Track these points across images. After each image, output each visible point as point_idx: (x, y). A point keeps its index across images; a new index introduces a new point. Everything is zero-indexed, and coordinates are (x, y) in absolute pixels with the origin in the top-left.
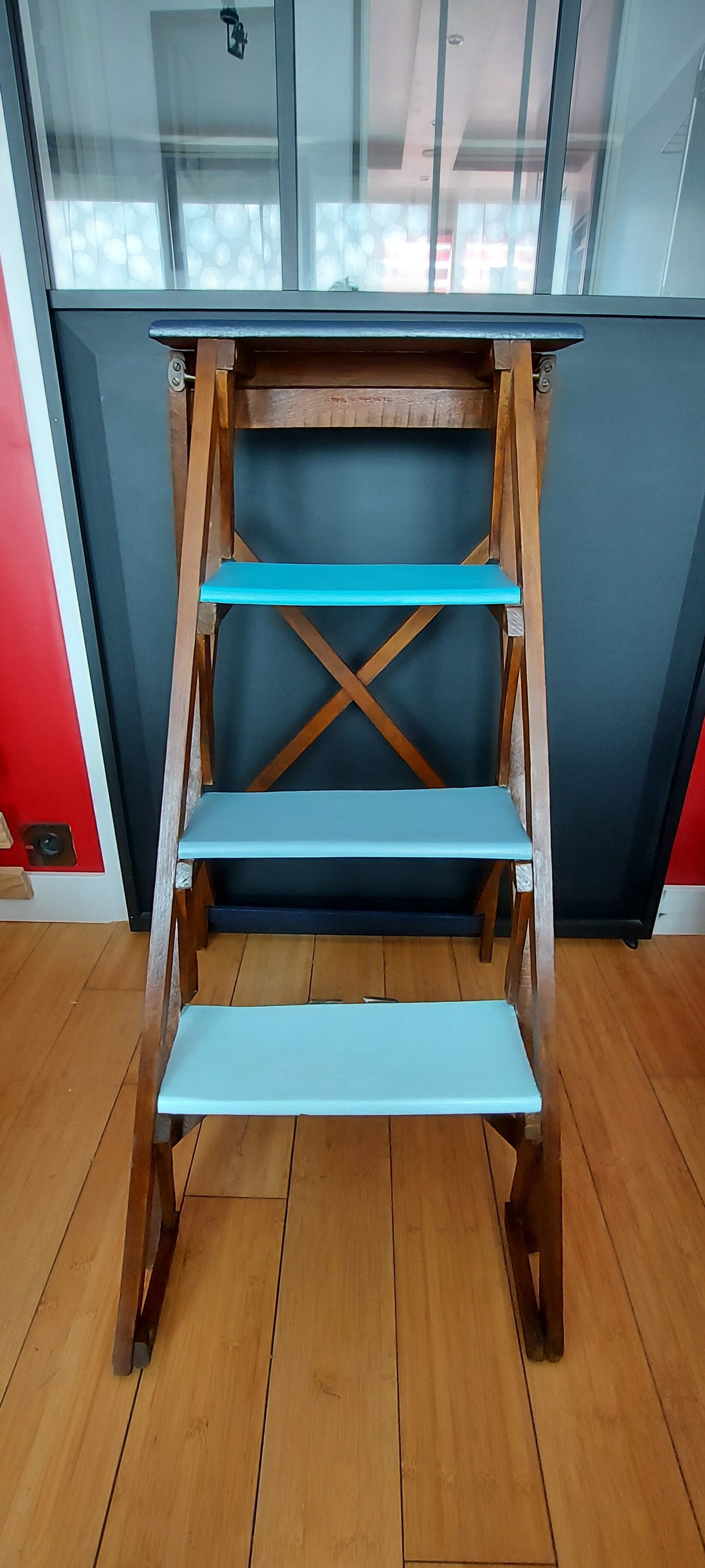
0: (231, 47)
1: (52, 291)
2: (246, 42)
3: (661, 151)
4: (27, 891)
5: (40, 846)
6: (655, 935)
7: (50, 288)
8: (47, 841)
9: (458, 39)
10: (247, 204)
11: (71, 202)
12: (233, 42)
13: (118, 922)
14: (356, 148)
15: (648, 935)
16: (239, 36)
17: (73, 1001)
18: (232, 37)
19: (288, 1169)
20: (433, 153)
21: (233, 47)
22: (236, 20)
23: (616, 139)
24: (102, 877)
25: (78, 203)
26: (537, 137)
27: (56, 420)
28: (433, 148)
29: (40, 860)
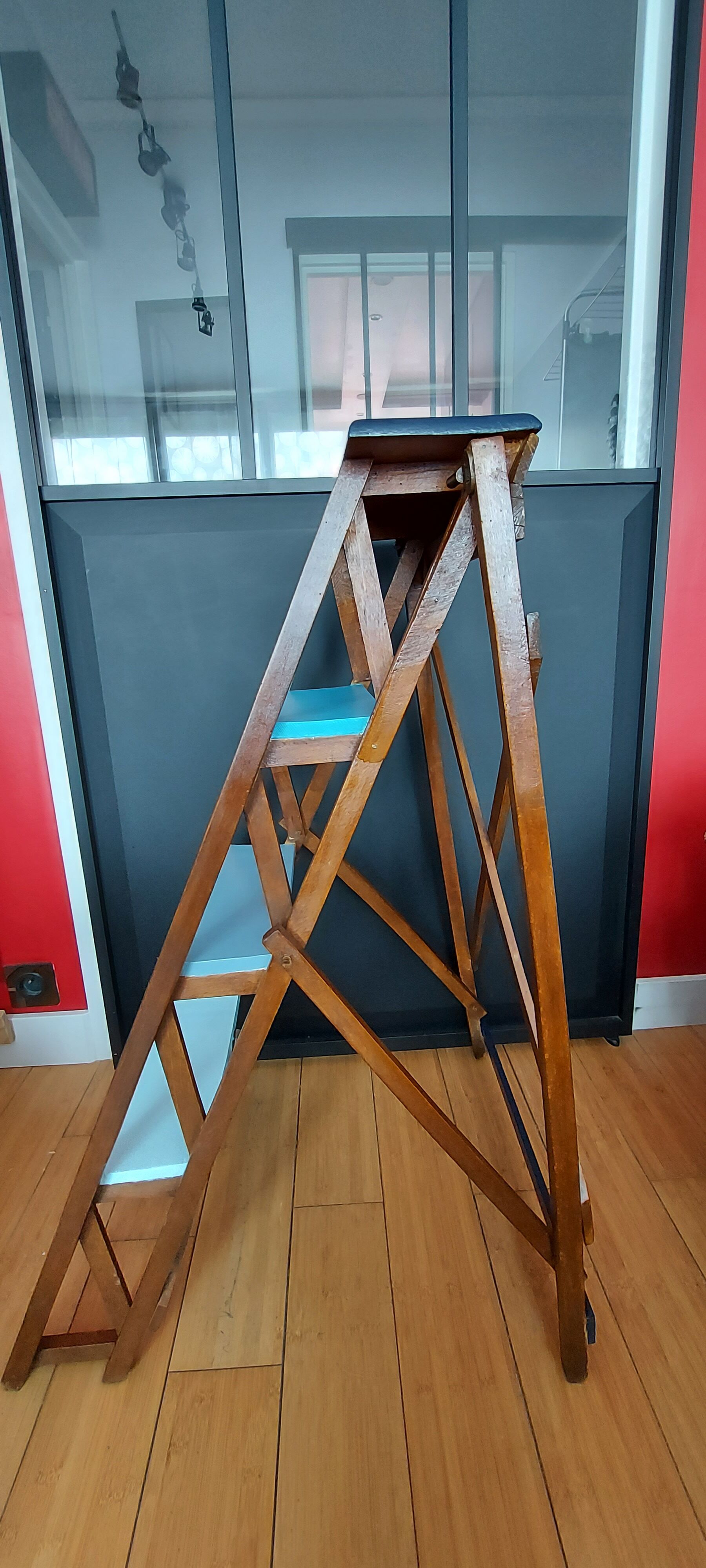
0: (201, 328)
1: (44, 487)
2: (213, 324)
3: (543, 379)
4: (7, 1034)
5: (23, 987)
6: (634, 1030)
7: (42, 485)
8: (30, 981)
9: (378, 317)
10: (218, 436)
11: (73, 440)
12: (203, 324)
13: (101, 1061)
14: (303, 395)
15: (628, 1031)
16: (207, 319)
17: (51, 1151)
18: (202, 320)
19: (282, 1328)
20: (364, 396)
21: (203, 327)
22: (204, 309)
23: (507, 380)
24: (85, 1014)
25: (77, 439)
26: (446, 381)
27: (45, 591)
28: (364, 393)
29: (22, 1001)
